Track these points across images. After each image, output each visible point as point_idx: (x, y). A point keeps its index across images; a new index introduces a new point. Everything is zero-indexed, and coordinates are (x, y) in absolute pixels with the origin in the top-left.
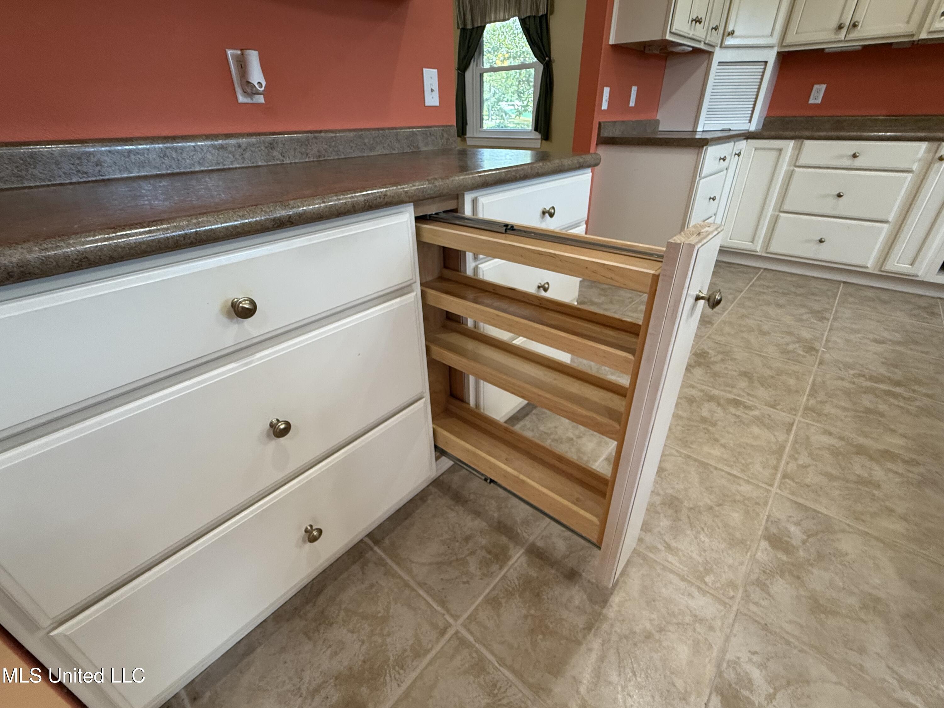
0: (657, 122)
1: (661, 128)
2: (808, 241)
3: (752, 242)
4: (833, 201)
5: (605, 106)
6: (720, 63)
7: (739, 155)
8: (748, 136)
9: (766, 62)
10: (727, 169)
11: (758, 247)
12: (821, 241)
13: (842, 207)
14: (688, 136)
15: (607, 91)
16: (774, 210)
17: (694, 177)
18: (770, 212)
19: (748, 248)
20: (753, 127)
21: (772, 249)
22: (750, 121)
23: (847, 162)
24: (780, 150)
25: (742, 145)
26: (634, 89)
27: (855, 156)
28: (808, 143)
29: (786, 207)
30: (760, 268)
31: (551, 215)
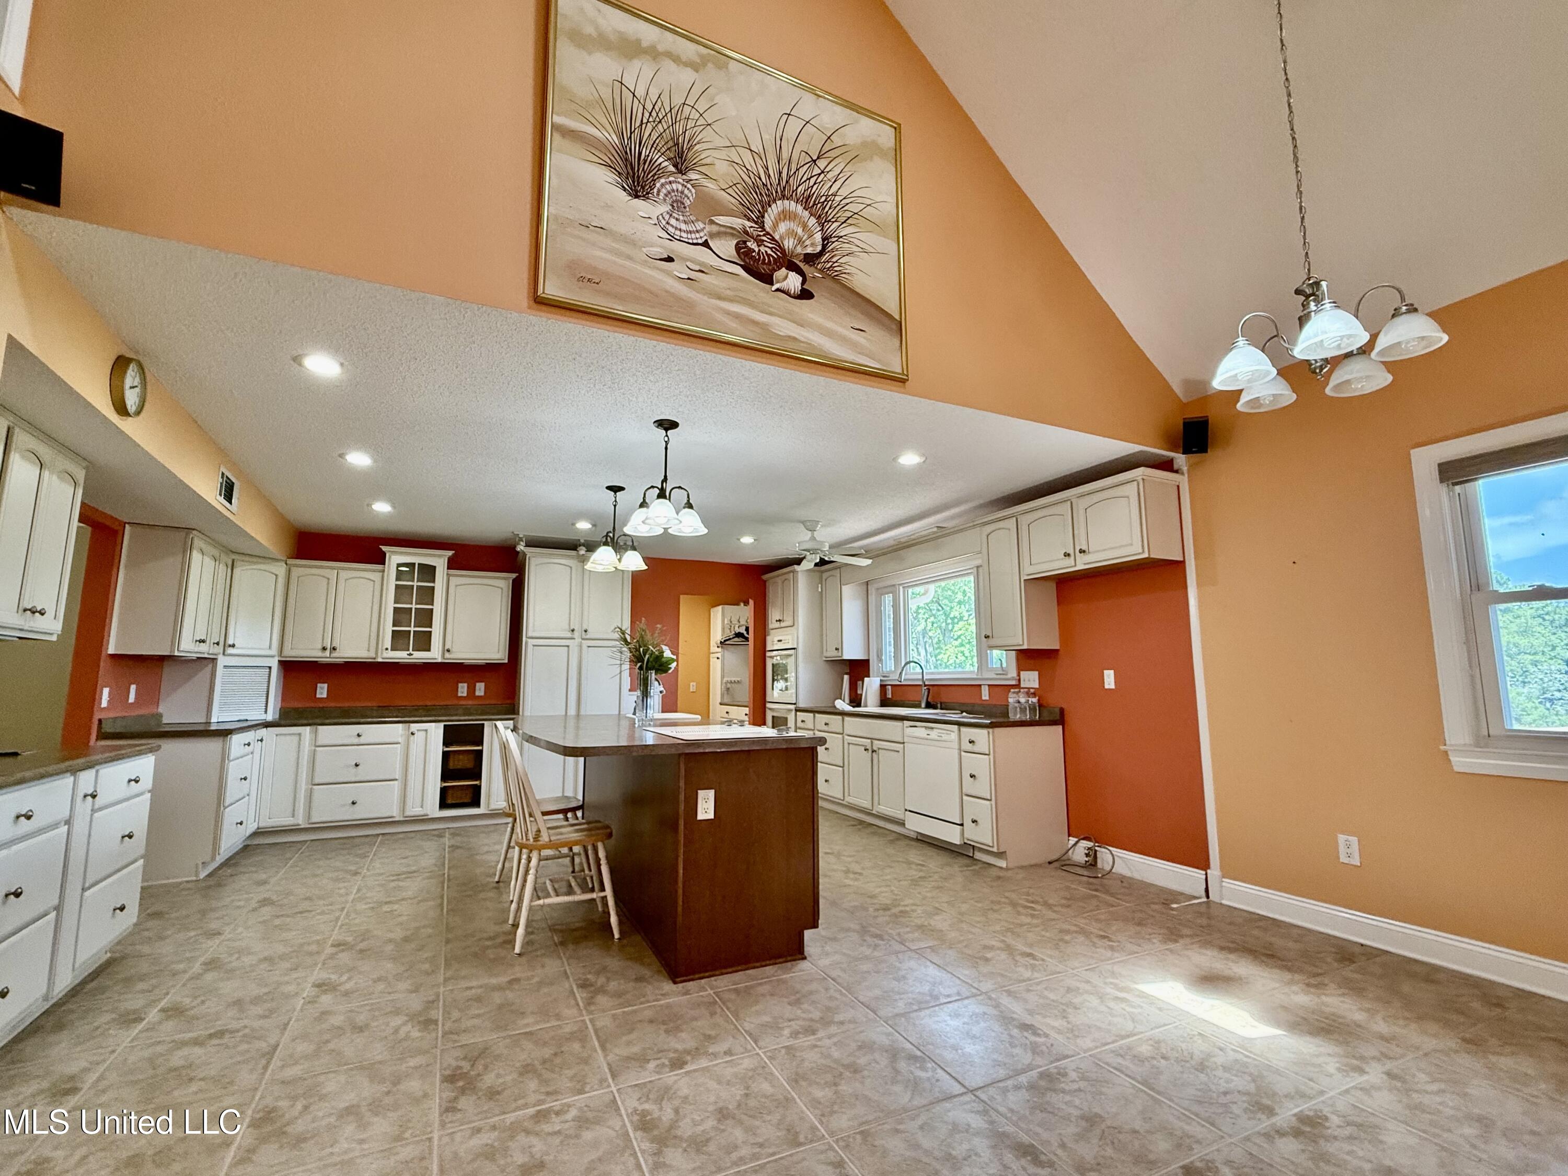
0: (161, 716)
1: (165, 721)
2: (344, 805)
3: (293, 816)
4: (354, 770)
5: (104, 704)
6: (225, 667)
7: (261, 740)
8: (267, 725)
9: (270, 668)
10: (252, 753)
11: (301, 821)
12: (354, 803)
13: (361, 774)
14: (201, 728)
15: (106, 691)
16: (306, 784)
17: (223, 760)
18: (303, 786)
19: (291, 823)
20: (270, 717)
21: (314, 820)
22: (266, 712)
23: (356, 740)
24: (300, 734)
25: (263, 732)
26: (133, 688)
27: (359, 735)
28: (320, 727)
29: (317, 781)
30: (306, 841)
31: (137, 781)
